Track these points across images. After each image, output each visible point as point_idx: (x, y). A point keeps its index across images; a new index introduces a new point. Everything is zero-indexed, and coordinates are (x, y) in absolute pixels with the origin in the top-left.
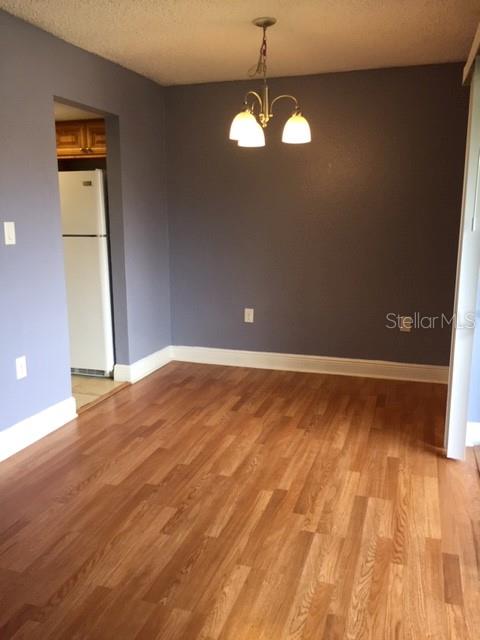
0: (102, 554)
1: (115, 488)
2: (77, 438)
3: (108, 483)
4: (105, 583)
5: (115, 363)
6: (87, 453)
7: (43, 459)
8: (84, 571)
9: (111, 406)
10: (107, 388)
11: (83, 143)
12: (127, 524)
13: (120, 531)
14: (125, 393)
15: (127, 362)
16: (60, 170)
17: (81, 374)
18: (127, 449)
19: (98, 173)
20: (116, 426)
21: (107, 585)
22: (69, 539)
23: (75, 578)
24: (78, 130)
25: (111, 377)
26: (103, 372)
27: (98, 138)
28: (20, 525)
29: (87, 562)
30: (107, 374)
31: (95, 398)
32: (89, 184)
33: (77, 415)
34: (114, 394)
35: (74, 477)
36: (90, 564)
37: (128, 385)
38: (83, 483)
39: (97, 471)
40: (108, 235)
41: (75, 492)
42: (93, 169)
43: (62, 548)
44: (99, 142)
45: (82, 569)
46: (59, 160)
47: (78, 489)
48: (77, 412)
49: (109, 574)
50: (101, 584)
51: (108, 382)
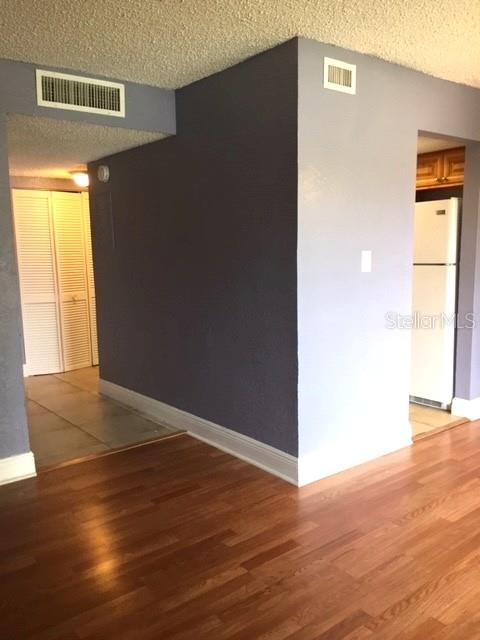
0: (436, 586)
1: (451, 525)
2: (412, 465)
3: (443, 517)
4: (439, 617)
5: (454, 396)
6: (421, 481)
7: (378, 478)
8: (417, 598)
9: (446, 440)
10: (443, 420)
11: (439, 174)
12: (463, 565)
13: (456, 569)
14: (463, 429)
15: (467, 397)
16: (417, 201)
17: (418, 402)
18: (464, 488)
19: (453, 202)
20: (452, 462)
21: (440, 620)
22: (402, 562)
23: (408, 601)
24: (435, 161)
25: (449, 411)
26: (439, 404)
27: (456, 167)
28: (354, 535)
29: (420, 590)
30: (444, 406)
31: (431, 428)
32: (443, 212)
33: (411, 442)
34: (451, 428)
35: (408, 503)
36: (424, 593)
37: (466, 422)
38: (417, 510)
39: (432, 502)
40: (458, 264)
41: (409, 517)
42: (449, 198)
43: (396, 568)
44: (456, 171)
45: (416, 594)
46: (417, 192)
47: (413, 514)
48: (413, 439)
49: (443, 609)
50: (435, 617)
51: (445, 414)
